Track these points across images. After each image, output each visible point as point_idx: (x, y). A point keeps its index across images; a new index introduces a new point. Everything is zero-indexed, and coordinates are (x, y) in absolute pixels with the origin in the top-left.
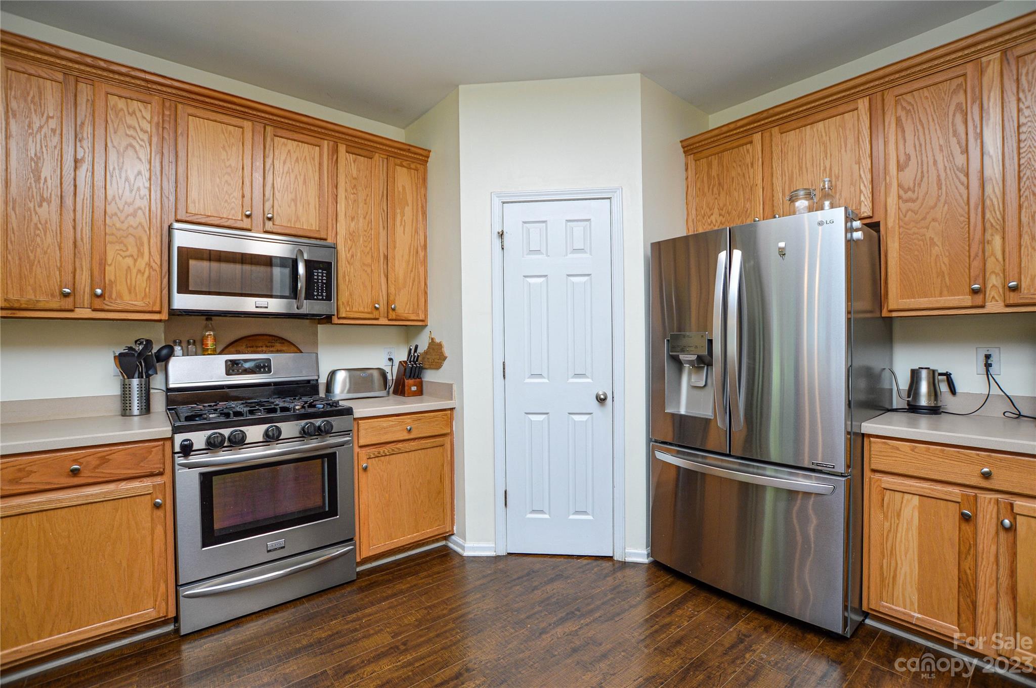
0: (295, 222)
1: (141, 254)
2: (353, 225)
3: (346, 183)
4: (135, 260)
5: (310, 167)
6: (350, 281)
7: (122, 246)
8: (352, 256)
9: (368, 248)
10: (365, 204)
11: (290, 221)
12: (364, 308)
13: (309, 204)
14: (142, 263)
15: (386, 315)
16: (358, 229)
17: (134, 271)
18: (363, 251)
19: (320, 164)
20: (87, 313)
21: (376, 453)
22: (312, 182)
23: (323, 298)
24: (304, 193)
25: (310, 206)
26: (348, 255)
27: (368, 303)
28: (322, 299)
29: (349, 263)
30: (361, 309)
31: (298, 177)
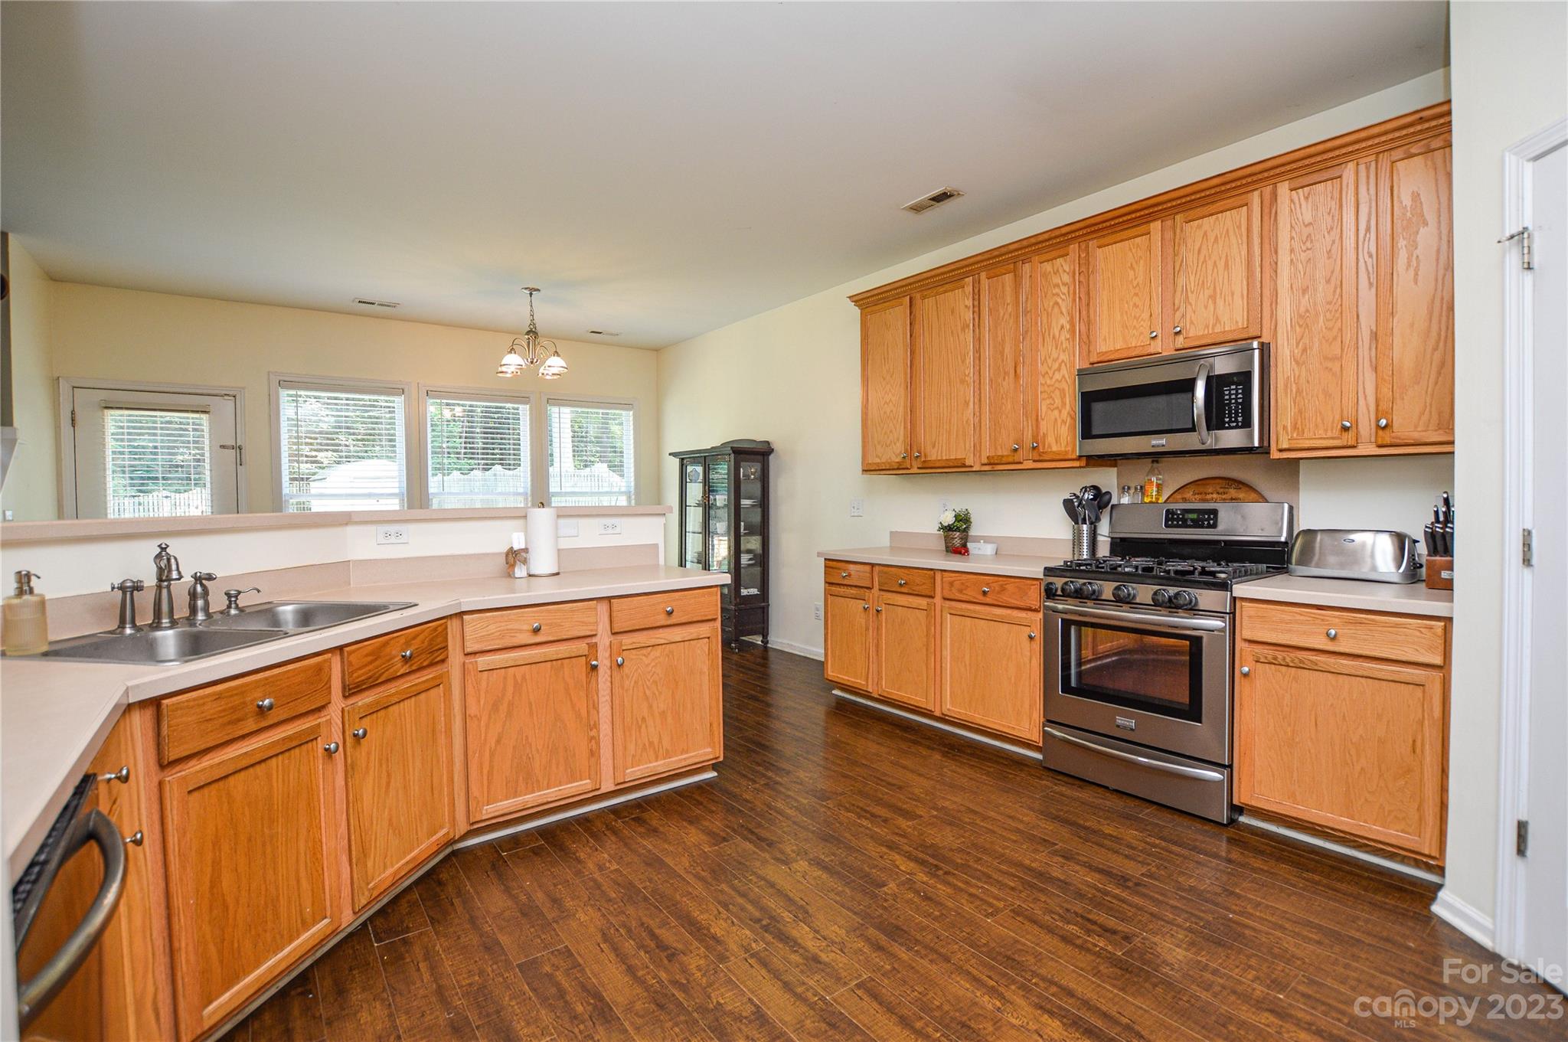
0: (1214, 326)
1: (1064, 404)
2: (1305, 301)
3: (1292, 238)
4: (1060, 412)
5: (1234, 241)
6: (1299, 391)
7: (1051, 401)
8: (1304, 350)
9: (1335, 330)
10: (1329, 258)
11: (1207, 327)
12: (1326, 431)
13: (1233, 294)
14: (1065, 413)
15: (1373, 439)
16: (1315, 304)
17: (1059, 421)
18: (1323, 337)
19: (1249, 230)
20: (1030, 464)
21: (1270, 657)
22: (1238, 260)
23: (1237, 425)
24: (1226, 281)
25: (1235, 297)
26: (1296, 351)
27: (1333, 422)
28: (1237, 427)
29: (1297, 363)
30: (1321, 433)
31: (1218, 263)
